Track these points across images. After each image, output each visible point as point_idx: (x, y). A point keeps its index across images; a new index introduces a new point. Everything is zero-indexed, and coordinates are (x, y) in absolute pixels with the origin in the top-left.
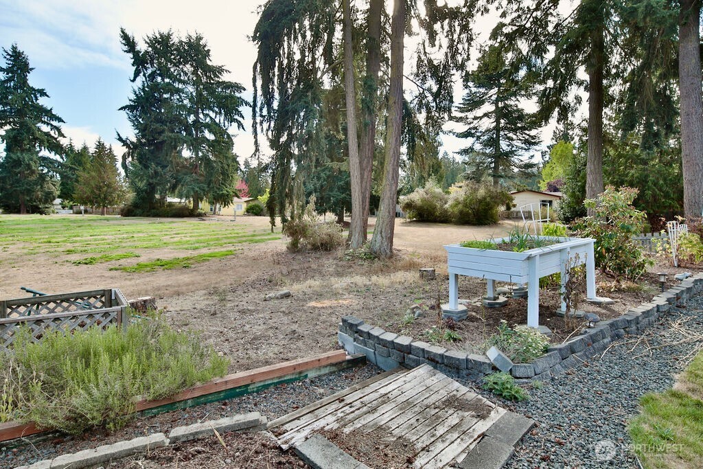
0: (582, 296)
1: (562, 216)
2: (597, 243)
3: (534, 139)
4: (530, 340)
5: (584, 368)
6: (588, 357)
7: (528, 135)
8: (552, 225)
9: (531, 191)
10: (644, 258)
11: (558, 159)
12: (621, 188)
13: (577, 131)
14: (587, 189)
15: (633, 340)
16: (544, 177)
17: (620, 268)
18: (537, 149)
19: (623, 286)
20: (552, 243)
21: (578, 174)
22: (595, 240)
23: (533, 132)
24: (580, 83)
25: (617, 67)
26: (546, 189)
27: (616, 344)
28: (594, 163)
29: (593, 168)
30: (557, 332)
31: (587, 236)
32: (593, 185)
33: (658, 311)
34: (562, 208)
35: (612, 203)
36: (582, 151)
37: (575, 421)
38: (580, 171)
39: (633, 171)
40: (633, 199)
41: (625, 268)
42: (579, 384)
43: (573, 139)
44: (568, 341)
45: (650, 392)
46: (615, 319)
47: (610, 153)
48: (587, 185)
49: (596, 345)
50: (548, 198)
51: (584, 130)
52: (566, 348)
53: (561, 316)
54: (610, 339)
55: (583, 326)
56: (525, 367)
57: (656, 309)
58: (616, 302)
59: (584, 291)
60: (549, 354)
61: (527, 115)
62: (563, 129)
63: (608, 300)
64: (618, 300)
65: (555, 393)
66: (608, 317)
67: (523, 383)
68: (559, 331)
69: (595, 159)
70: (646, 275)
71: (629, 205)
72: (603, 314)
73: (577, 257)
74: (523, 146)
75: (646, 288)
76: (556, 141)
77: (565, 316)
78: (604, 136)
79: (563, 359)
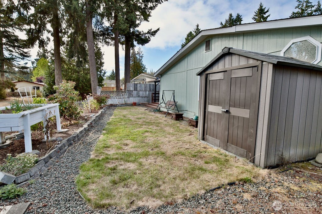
0: (54, 130)
1: (45, 94)
2: (61, 105)
3: (26, 54)
4: (26, 160)
5: (56, 163)
6: (58, 158)
7: (22, 51)
8: (38, 99)
9: (27, 81)
10: (79, 110)
11: (41, 66)
12: (69, 82)
13: (49, 54)
14: (56, 82)
15: (77, 144)
16: (34, 75)
17: (71, 116)
18: (29, 60)
19: (72, 123)
20: (37, 107)
21: (51, 74)
22: (59, 104)
23: (25, 50)
24: (49, 32)
25: (65, 29)
26: (36, 81)
27: (70, 148)
28: (58, 70)
29: (57, 72)
30: (43, 151)
31: (56, 102)
32: (58, 80)
33: (85, 130)
34: (44, 90)
35: (65, 88)
36: (52, 64)
37: (52, 190)
38: (52, 73)
39: (74, 76)
40: (74, 86)
41: (73, 115)
42: (54, 172)
43: (48, 58)
44: (48, 153)
45: (83, 163)
46: (69, 137)
47: (65, 67)
48: (56, 80)
49: (62, 151)
50: (37, 86)
51: (52, 54)
52: (47, 157)
53: (45, 142)
54: (67, 146)
55: (55, 144)
56: (24, 175)
57: (84, 130)
58: (70, 130)
59: (56, 128)
60: (38, 163)
61: (21, 40)
62: (42, 52)
63: (66, 130)
64: (71, 129)
65: (42, 181)
66: (66, 137)
67: (23, 185)
68: (44, 150)
69: (58, 68)
70: (81, 117)
71: (73, 89)
72: (64, 136)
73: (50, 113)
74: (20, 56)
75: (80, 122)
76: (40, 57)
77: (47, 142)
78: (62, 59)
79: (46, 163)
